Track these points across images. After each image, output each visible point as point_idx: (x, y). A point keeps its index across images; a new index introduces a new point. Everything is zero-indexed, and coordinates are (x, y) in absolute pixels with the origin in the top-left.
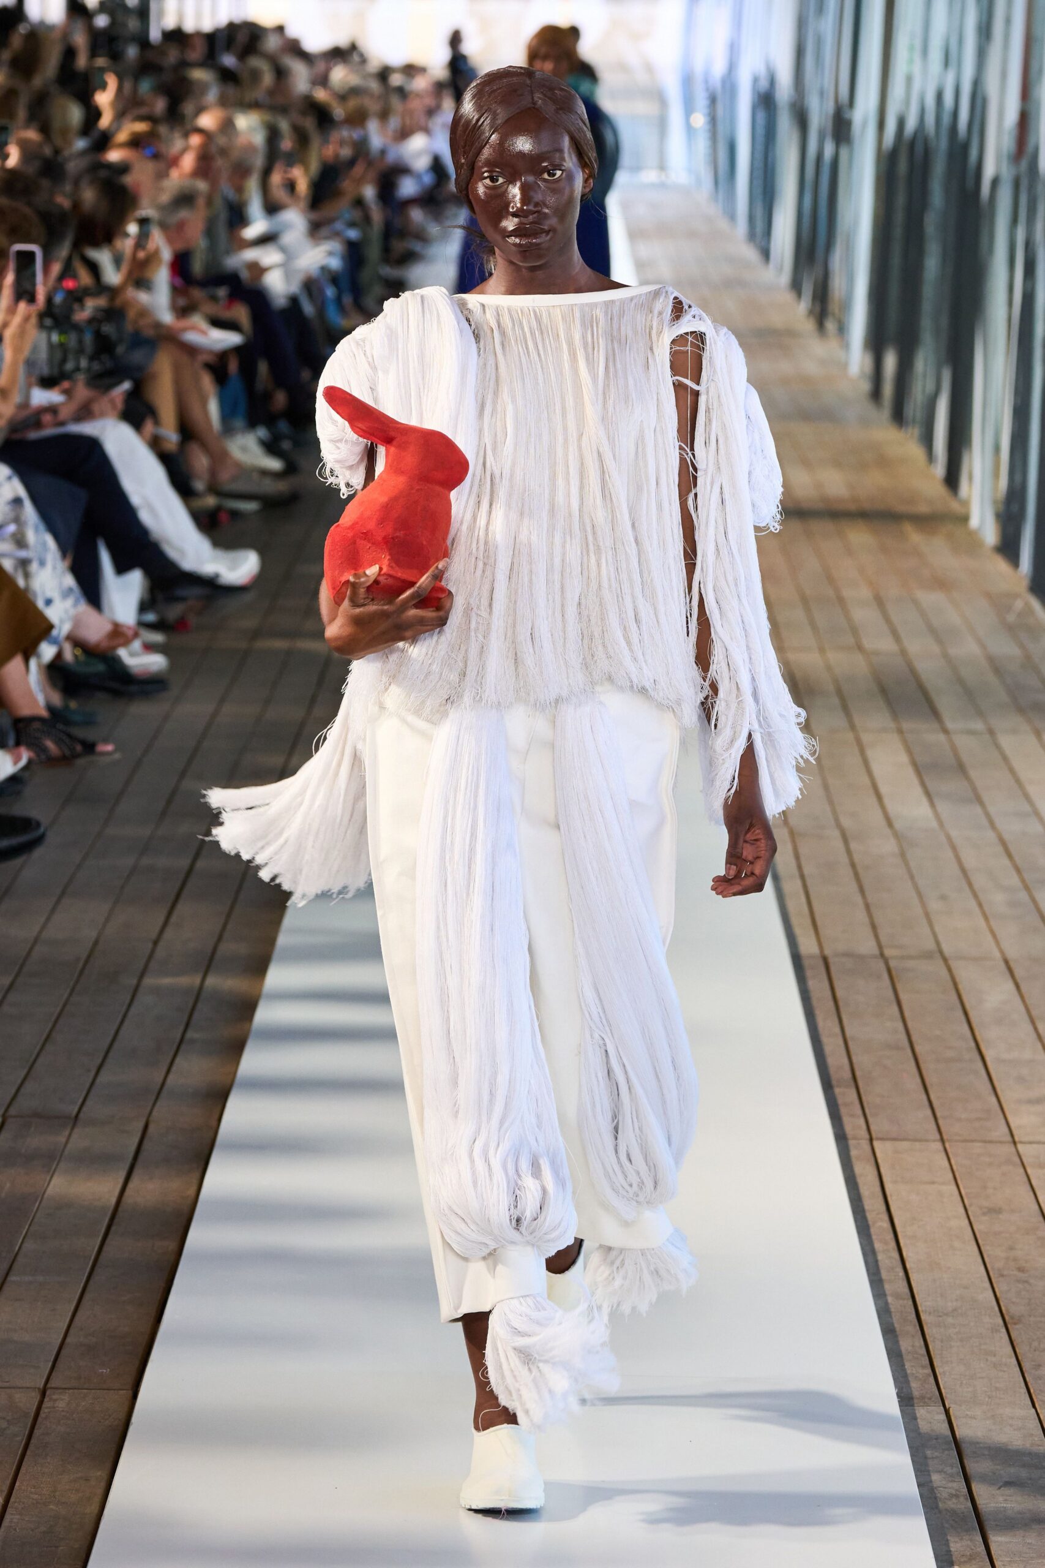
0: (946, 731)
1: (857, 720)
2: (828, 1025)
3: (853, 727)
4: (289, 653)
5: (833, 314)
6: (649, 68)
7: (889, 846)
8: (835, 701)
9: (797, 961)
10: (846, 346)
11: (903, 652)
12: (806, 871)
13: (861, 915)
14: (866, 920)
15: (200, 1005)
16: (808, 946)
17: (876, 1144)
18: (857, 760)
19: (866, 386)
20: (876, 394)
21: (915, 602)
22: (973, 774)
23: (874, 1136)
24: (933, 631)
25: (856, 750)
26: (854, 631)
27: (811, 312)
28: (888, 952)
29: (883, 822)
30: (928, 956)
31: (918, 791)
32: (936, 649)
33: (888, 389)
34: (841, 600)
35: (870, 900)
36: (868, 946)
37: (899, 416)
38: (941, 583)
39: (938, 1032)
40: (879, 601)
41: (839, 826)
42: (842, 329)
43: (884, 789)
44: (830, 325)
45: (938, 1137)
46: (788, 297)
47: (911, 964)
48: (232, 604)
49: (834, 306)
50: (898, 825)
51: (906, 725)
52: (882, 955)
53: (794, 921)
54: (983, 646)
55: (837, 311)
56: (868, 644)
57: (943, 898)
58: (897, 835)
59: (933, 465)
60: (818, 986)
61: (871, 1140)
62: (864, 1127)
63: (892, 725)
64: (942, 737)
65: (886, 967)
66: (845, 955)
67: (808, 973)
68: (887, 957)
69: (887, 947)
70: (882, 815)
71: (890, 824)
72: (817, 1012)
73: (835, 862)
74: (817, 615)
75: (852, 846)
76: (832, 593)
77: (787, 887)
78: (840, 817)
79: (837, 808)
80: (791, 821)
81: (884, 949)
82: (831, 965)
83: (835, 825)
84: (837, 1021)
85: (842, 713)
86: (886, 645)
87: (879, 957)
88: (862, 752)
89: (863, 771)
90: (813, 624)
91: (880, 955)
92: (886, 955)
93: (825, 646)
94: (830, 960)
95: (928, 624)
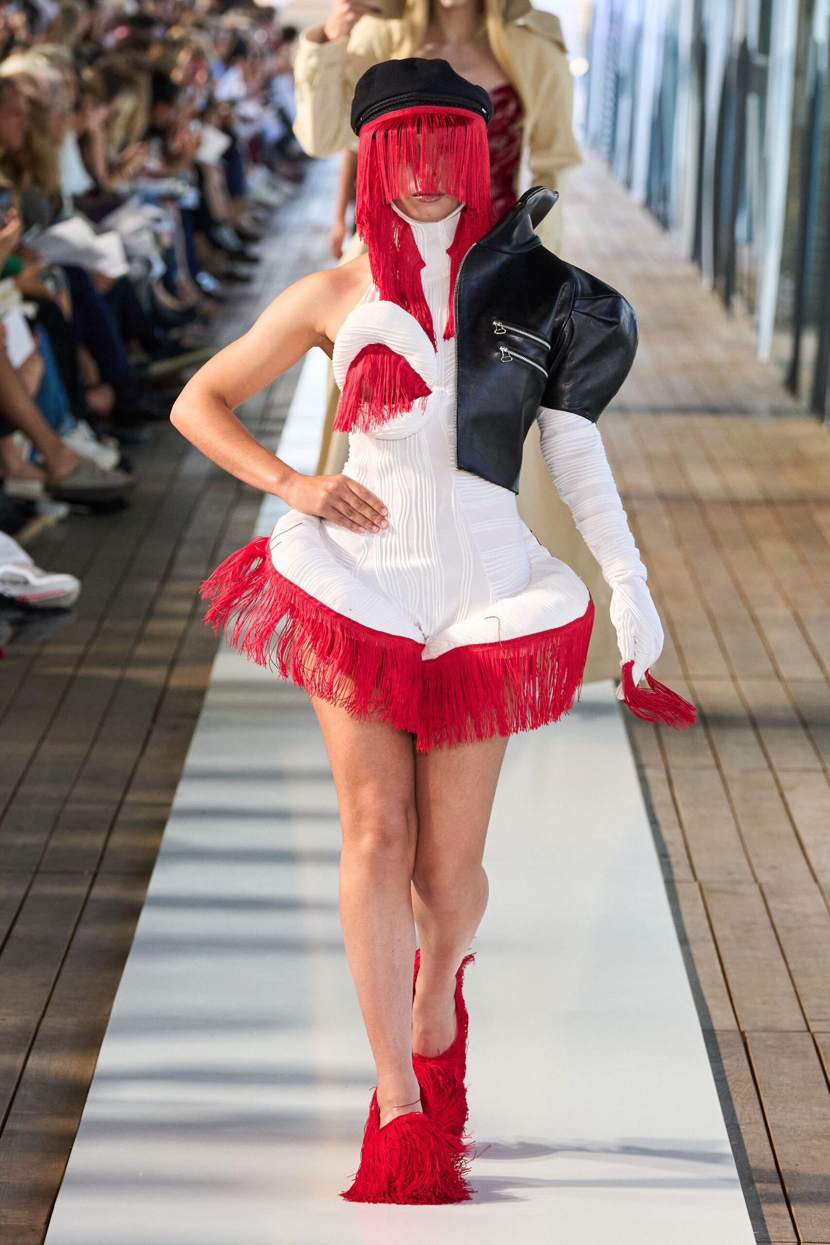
1: (776, 760)
2: (746, 1111)
3: (771, 767)
4: (120, 682)
5: (741, 291)
7: (816, 903)
9: (710, 1035)
10: (756, 327)
11: (828, 680)
12: (719, 931)
13: (783, 985)
14: (792, 990)
15: (22, 1091)
16: (723, 1020)
18: (778, 803)
19: (779, 374)
20: (792, 382)
23: (801, 1240)
25: (776, 792)
26: (771, 656)
27: (715, 287)
28: (814, 1027)
29: (809, 876)
33: (806, 379)
34: (755, 620)
35: (791, 967)
36: (792, 1020)
37: (819, 408)
40: (799, 622)
41: (756, 881)
42: (752, 308)
43: (805, 839)
44: (738, 305)
46: (689, 269)
48: (51, 628)
49: (740, 281)
50: (822, 880)
52: (809, 1030)
53: (706, 992)
55: (745, 288)
56: (784, 671)
58: (821, 890)
60: (735, 1065)
61: (799, 1243)
62: (791, 1228)
63: (818, 765)
65: (812, 1044)
66: (765, 1030)
67: (723, 1051)
68: (814, 1033)
69: (813, 1020)
70: (806, 868)
71: (816, 880)
72: (734, 1096)
73: (754, 923)
74: (726, 638)
75: (771, 905)
76: (744, 613)
77: (695, 950)
78: (758, 872)
79: (754, 861)
80: (700, 876)
81: (810, 1024)
82: (748, 1041)
83: (752, 879)
84: (758, 1106)
85: (758, 749)
86: (808, 671)
87: (804, 1031)
88: (782, 796)
89: (784, 817)
90: (723, 649)
91: (806, 1029)
92: (813, 1029)
93: (737, 674)
94: (746, 1035)
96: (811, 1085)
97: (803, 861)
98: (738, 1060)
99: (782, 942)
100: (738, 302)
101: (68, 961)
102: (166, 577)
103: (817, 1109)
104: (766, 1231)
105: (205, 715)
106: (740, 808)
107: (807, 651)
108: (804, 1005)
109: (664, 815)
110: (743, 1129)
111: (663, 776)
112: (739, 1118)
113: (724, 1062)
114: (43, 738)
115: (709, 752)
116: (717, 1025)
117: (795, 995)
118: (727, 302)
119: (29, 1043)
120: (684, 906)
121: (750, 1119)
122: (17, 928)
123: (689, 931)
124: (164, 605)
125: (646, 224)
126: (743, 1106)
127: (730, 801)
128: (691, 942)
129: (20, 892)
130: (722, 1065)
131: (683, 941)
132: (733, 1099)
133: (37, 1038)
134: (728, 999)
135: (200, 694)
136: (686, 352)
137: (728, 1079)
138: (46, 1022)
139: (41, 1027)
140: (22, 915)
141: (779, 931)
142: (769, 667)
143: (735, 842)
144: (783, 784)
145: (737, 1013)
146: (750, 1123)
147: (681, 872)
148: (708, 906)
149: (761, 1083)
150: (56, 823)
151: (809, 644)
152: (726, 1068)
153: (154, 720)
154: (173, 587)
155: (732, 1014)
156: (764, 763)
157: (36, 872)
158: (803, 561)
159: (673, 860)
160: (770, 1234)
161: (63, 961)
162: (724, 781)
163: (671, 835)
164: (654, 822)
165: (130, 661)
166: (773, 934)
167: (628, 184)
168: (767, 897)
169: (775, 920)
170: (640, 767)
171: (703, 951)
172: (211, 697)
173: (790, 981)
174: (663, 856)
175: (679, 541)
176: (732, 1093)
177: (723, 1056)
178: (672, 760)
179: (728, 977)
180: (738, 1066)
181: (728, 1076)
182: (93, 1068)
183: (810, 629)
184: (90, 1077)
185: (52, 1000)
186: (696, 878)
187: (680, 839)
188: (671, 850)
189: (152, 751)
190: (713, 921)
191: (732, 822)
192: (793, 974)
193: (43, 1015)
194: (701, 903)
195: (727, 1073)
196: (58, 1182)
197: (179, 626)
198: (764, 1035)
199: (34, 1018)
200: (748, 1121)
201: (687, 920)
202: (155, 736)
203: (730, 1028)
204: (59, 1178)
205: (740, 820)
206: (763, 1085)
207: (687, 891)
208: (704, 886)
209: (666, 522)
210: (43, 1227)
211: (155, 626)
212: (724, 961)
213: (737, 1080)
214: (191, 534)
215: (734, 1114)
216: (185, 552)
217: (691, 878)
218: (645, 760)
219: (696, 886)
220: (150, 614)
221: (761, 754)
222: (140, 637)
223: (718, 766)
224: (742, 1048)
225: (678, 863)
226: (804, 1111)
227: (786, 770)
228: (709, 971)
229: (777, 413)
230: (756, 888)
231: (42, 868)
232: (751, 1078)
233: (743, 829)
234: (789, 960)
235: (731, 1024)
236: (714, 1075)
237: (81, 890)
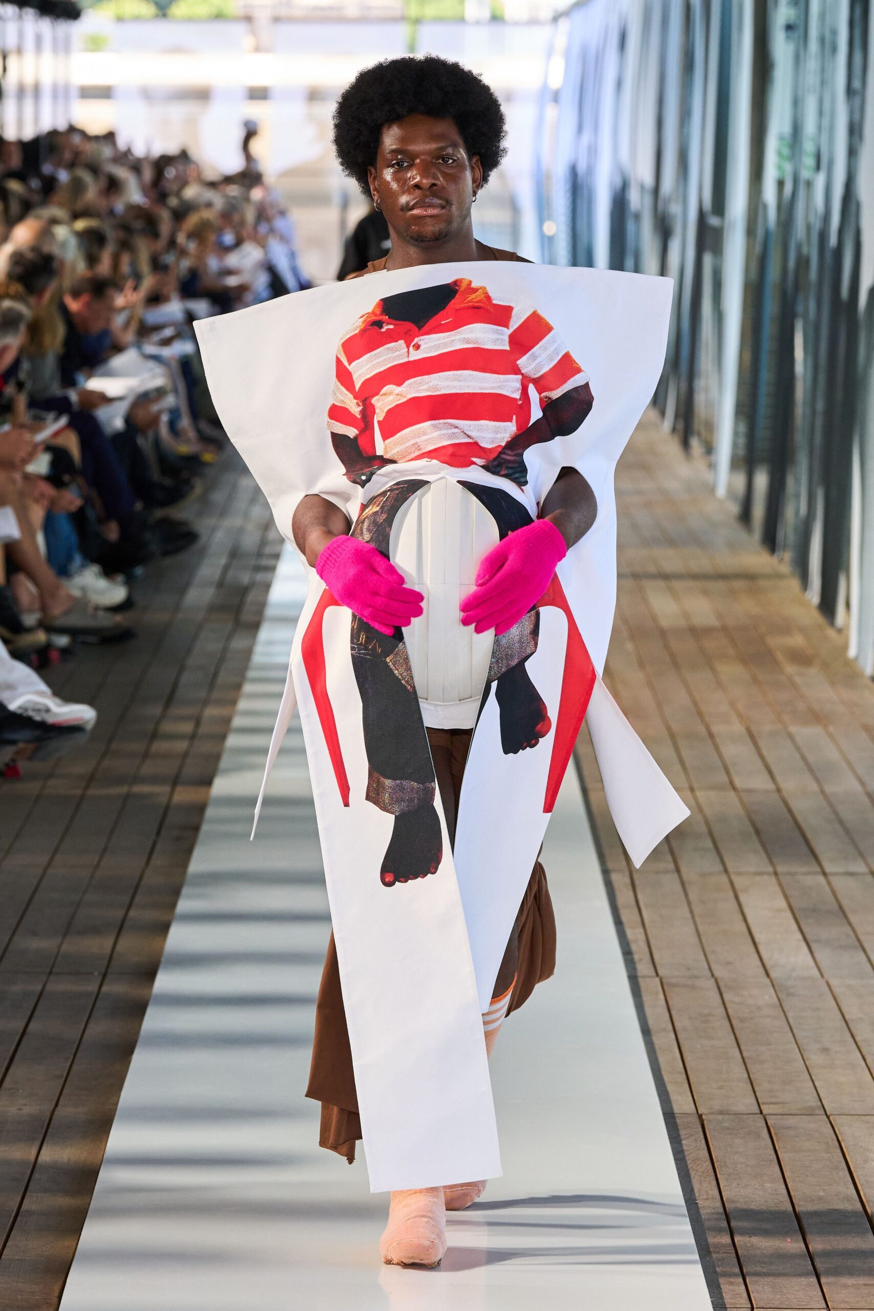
0: (825, 874)
1: (730, 865)
4: (127, 797)
5: (699, 434)
7: (768, 997)
8: (709, 844)
9: (671, 1119)
10: (712, 466)
11: (779, 790)
12: (678, 1022)
13: (738, 1070)
14: (746, 1075)
15: (35, 1178)
16: (682, 1103)
19: (734, 509)
20: (745, 516)
21: (791, 736)
22: (853, 918)
23: (755, 1305)
24: (810, 768)
25: (731, 894)
26: (726, 768)
27: (674, 431)
28: (766, 1109)
29: (761, 970)
30: (809, 1113)
31: (799, 936)
32: (814, 786)
33: (759, 511)
34: (711, 736)
35: (745, 1054)
36: (746, 1103)
37: (770, 541)
38: (817, 717)
40: (752, 737)
41: (713, 975)
42: (709, 449)
43: (758, 937)
44: (696, 446)
45: (824, 1305)
46: (650, 415)
47: (791, 1121)
49: (698, 424)
50: (773, 974)
51: (782, 868)
52: (761, 1113)
53: (667, 1078)
54: (862, 783)
55: (702, 428)
56: (738, 783)
57: (825, 1050)
58: (773, 983)
59: (808, 592)
60: (693, 1145)
62: (745, 1295)
63: (770, 869)
64: (821, 879)
65: (765, 1125)
66: (721, 1113)
67: (682, 1133)
68: (766, 1115)
69: (764, 1104)
70: (759, 963)
71: (768, 975)
72: (692, 1174)
73: (709, 1015)
74: (685, 754)
75: (727, 997)
76: (702, 729)
77: (657, 1040)
78: (714, 967)
79: (710, 957)
80: (661, 971)
81: (762, 1107)
82: (705, 1123)
83: (710, 974)
84: (714, 1182)
85: (715, 854)
86: (761, 782)
87: (757, 1114)
88: (737, 897)
89: (738, 918)
90: (682, 761)
91: (759, 1112)
92: (765, 1112)
93: (695, 786)
94: (704, 1117)
95: (804, 758)
96: (764, 1163)
97: (756, 956)
98: (696, 1140)
99: (736, 1031)
100: (695, 443)
101: (79, 1055)
102: (170, 700)
103: (768, 1185)
104: (722, 1298)
105: (205, 828)
106: (697, 911)
107: (759, 764)
108: (756, 1089)
109: (629, 916)
110: (701, 1204)
111: (628, 880)
112: (697, 1195)
113: (683, 1142)
114: (56, 851)
115: (669, 858)
116: (676, 1109)
117: (748, 1081)
118: (685, 444)
119: (44, 1131)
120: (646, 998)
121: (707, 1194)
122: (32, 1026)
123: (651, 1022)
124: (167, 727)
126: (701, 1183)
127: (689, 903)
128: (653, 1032)
130: (681, 1145)
131: (646, 1031)
132: (692, 1176)
133: (51, 1126)
134: (687, 1085)
135: (200, 809)
137: (687, 1158)
138: (60, 1111)
139: (54, 1116)
140: (37, 1013)
141: (734, 1022)
142: (725, 779)
143: (694, 940)
144: (737, 886)
145: (695, 1098)
146: (707, 1199)
147: (644, 968)
148: (668, 998)
149: (717, 1161)
150: (67, 930)
151: (762, 757)
152: (685, 1148)
153: (158, 833)
154: (175, 711)
155: (691, 1098)
156: (720, 867)
157: (50, 973)
158: (755, 681)
159: (636, 957)
160: (726, 1301)
161: (75, 1055)
162: (683, 884)
163: (634, 934)
164: (618, 923)
165: (136, 779)
166: (728, 1024)
168: (723, 989)
169: (730, 1011)
170: (606, 872)
171: (665, 1040)
172: (210, 812)
173: (744, 1067)
174: (627, 953)
175: (642, 665)
176: (690, 1172)
177: (682, 1137)
179: (687, 1065)
180: (696, 1146)
181: (687, 1155)
182: (103, 1153)
183: (762, 744)
184: (100, 1162)
185: (64, 1092)
186: (657, 975)
187: (642, 937)
188: (634, 947)
189: (157, 861)
190: (673, 1013)
191: (691, 921)
192: (746, 1061)
193: (56, 1105)
194: (662, 997)
195: (686, 1153)
196: (71, 1257)
197: (181, 746)
198: (720, 1117)
199: (48, 1107)
200: (705, 1196)
201: (649, 1012)
202: (158, 846)
203: (688, 1111)
204: (72, 1255)
205: (697, 919)
206: (719, 1164)
207: (650, 986)
208: (664, 981)
210: (56, 1300)
211: (160, 746)
212: (683, 1049)
213: (694, 1160)
214: (191, 662)
215: (692, 1190)
216: (186, 678)
217: (654, 974)
218: (610, 865)
219: (657, 980)
220: (154, 736)
221: (718, 859)
222: (146, 755)
223: (678, 870)
224: (700, 1129)
225: (641, 960)
226: (757, 1187)
227: (739, 874)
228: (669, 1059)
229: (732, 546)
230: (713, 981)
231: (55, 970)
232: (708, 1157)
233: (700, 928)
234: (743, 1048)
235: (690, 1108)
236: (674, 1154)
237: (92, 987)
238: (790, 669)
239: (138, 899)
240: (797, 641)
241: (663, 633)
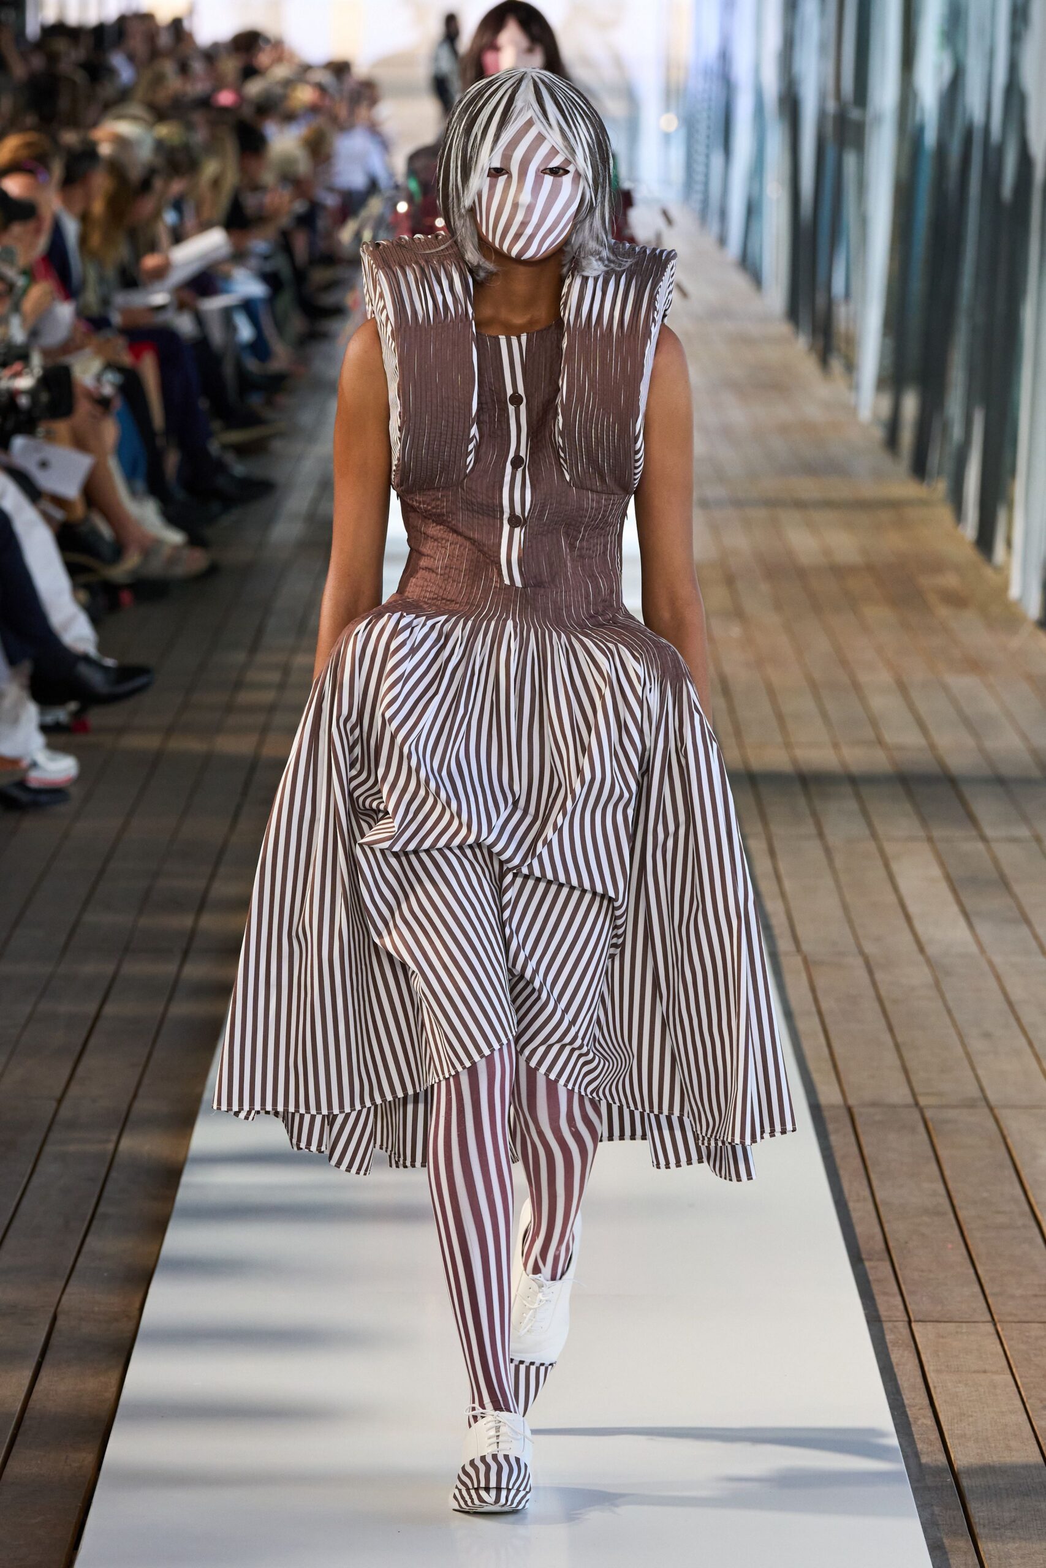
0: (984, 839)
1: (880, 829)
2: (853, 1188)
3: (874, 835)
4: (208, 755)
5: (839, 352)
6: (618, 62)
7: (920, 975)
8: (854, 806)
10: (854, 386)
11: (932, 747)
12: (824, 1006)
13: (890, 1058)
14: (898, 1063)
16: (829, 1095)
17: (913, 1325)
18: (882, 873)
19: (878, 434)
20: (892, 440)
21: (945, 688)
22: (1017, 889)
23: (912, 1319)
24: (967, 723)
25: (879, 863)
26: (874, 723)
27: (812, 348)
28: (922, 1101)
29: (913, 948)
30: (971, 1105)
31: (955, 909)
32: (970, 742)
33: (907, 436)
34: (856, 686)
35: (900, 1039)
36: (899, 1094)
37: (920, 469)
38: (974, 665)
39: (985, 1195)
40: (902, 688)
41: (862, 953)
42: (851, 367)
43: (912, 909)
44: (836, 365)
45: (989, 1318)
46: (785, 329)
47: (951, 1114)
49: (839, 341)
50: (930, 950)
51: (937, 833)
52: (917, 1104)
53: (812, 1065)
54: (1025, 737)
55: (843, 345)
56: (889, 737)
57: (987, 1035)
58: (928, 961)
59: (961, 526)
60: (842, 1141)
61: (910, 1322)
62: (901, 1307)
63: (921, 833)
64: (980, 846)
65: (921, 1118)
66: (873, 1105)
67: (831, 1127)
68: (922, 1107)
69: (920, 1094)
70: (912, 938)
71: (922, 949)
72: (842, 1172)
73: (859, 996)
74: (829, 706)
75: (877, 978)
76: (845, 679)
77: (802, 1025)
78: (863, 943)
79: (859, 930)
80: (805, 947)
81: (919, 1099)
82: (856, 1117)
83: (856, 949)
84: (865, 1182)
85: (861, 818)
86: (912, 738)
87: (912, 1106)
88: (887, 866)
89: (889, 888)
90: (824, 715)
91: (913, 1103)
92: (921, 1104)
93: (840, 741)
94: (855, 1110)
95: (960, 712)
96: (920, 1159)
97: (909, 931)
98: (844, 1136)
99: (889, 1015)
100: (835, 362)
101: (159, 1040)
102: (254, 647)
103: (926, 1185)
104: (877, 1311)
106: (844, 879)
108: (912, 1079)
109: (767, 885)
111: (765, 846)
113: (831, 1137)
115: (810, 821)
116: (824, 1101)
117: (902, 1068)
118: (825, 362)
119: (122, 1122)
121: (858, 1196)
122: (106, 1008)
123: (792, 1004)
124: (252, 676)
125: (740, 282)
126: (851, 1185)
127: (834, 871)
128: (795, 1015)
129: (109, 969)
130: (829, 1141)
131: (788, 1014)
132: (842, 1176)
133: (130, 1119)
134: (833, 1074)
136: (782, 412)
137: (835, 1155)
138: (137, 1105)
139: (133, 1109)
140: (111, 995)
141: (886, 1003)
142: (872, 734)
143: (839, 913)
144: (887, 853)
145: (844, 1086)
147: (785, 944)
148: (815, 979)
149: (869, 1159)
150: (144, 903)
151: (913, 709)
152: (832, 1144)
153: (244, 793)
154: (261, 658)
155: (838, 1088)
156: (867, 832)
157: (126, 950)
158: (905, 625)
159: (777, 931)
160: (881, 1313)
162: (828, 851)
163: (773, 906)
167: (722, 241)
168: (875, 969)
169: (882, 993)
171: (808, 1023)
173: (896, 1055)
175: (778, 605)
177: (830, 1132)
178: (774, 828)
179: (834, 1052)
180: (845, 1142)
181: (836, 1151)
182: (185, 1150)
184: (183, 1159)
185: (144, 1080)
186: (799, 951)
188: (774, 921)
190: (818, 993)
191: (836, 893)
193: (135, 1096)
194: (805, 976)
195: (834, 1150)
197: (267, 697)
198: (872, 1110)
200: (856, 1198)
201: (790, 992)
203: (837, 1104)
205: (844, 890)
207: (792, 963)
208: (807, 957)
209: (764, 587)
210: (136, 1313)
211: (246, 697)
212: (829, 1034)
213: (844, 1157)
214: (278, 605)
215: (840, 1190)
216: (272, 623)
217: (794, 949)
219: (800, 958)
220: (238, 685)
221: (864, 823)
222: (229, 708)
223: (821, 835)
224: (849, 1123)
225: (781, 934)
226: (913, 1187)
227: (891, 839)
228: (814, 1045)
229: (877, 475)
230: (861, 959)
231: (131, 947)
232: (858, 1154)
233: (847, 898)
234: (896, 1033)
235: (837, 1099)
237: (171, 968)
238: (943, 612)
239: (222, 870)
240: (950, 581)
241: (801, 574)
